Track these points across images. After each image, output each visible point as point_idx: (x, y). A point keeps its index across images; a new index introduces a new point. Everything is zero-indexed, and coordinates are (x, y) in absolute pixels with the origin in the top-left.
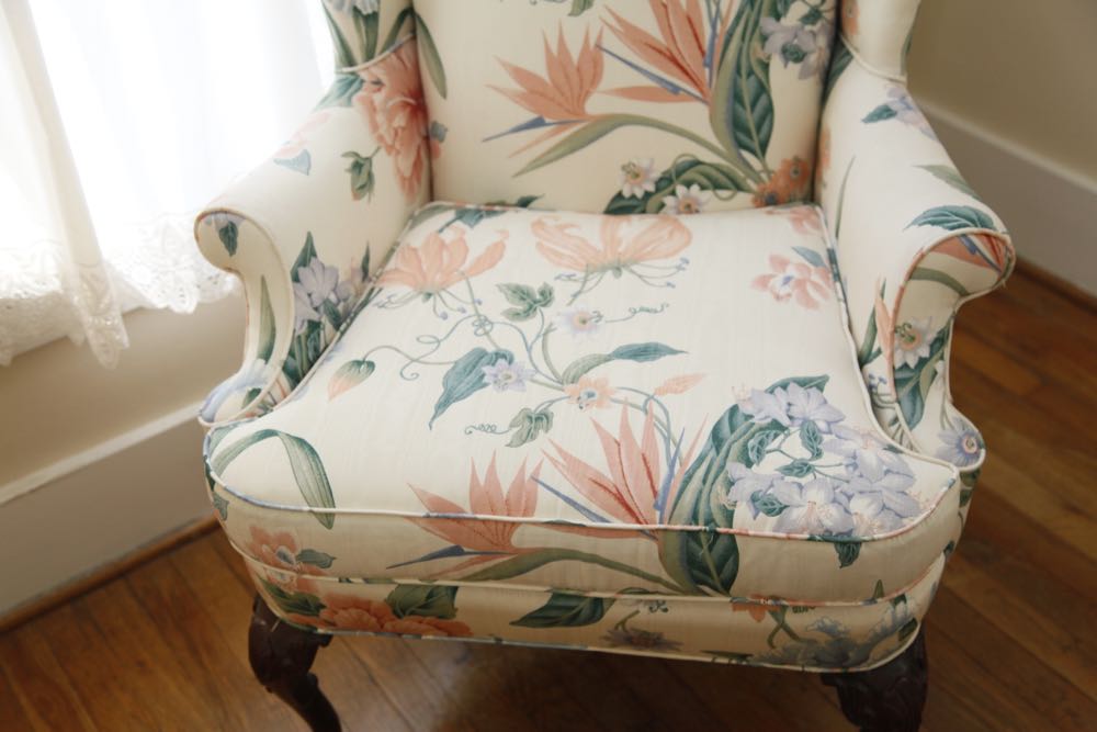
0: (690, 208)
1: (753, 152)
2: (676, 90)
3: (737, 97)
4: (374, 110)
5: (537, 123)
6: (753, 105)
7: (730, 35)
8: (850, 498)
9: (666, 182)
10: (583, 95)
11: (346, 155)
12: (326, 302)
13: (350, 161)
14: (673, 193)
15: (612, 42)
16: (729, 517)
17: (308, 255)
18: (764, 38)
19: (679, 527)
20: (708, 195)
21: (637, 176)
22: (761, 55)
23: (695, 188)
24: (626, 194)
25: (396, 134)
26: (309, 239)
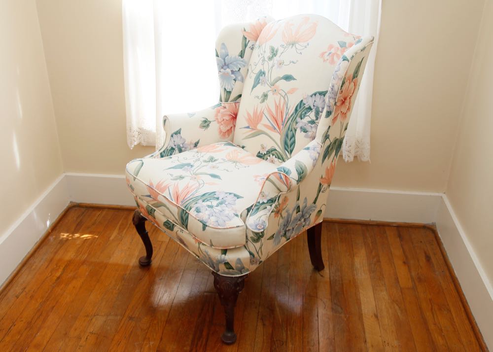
0: (272, 162)
1: (288, 152)
2: (275, 129)
3: (287, 136)
4: (219, 112)
5: (248, 127)
6: (290, 140)
7: (289, 119)
8: (212, 216)
9: (269, 152)
10: (257, 124)
11: (203, 118)
12: (179, 145)
13: (204, 119)
14: (270, 156)
15: (266, 112)
16: (191, 209)
17: (178, 133)
18: (297, 123)
19: (182, 207)
20: (276, 160)
21: (263, 148)
22: (295, 127)
23: (274, 156)
24: (261, 152)
25: (224, 120)
26: (180, 129)
